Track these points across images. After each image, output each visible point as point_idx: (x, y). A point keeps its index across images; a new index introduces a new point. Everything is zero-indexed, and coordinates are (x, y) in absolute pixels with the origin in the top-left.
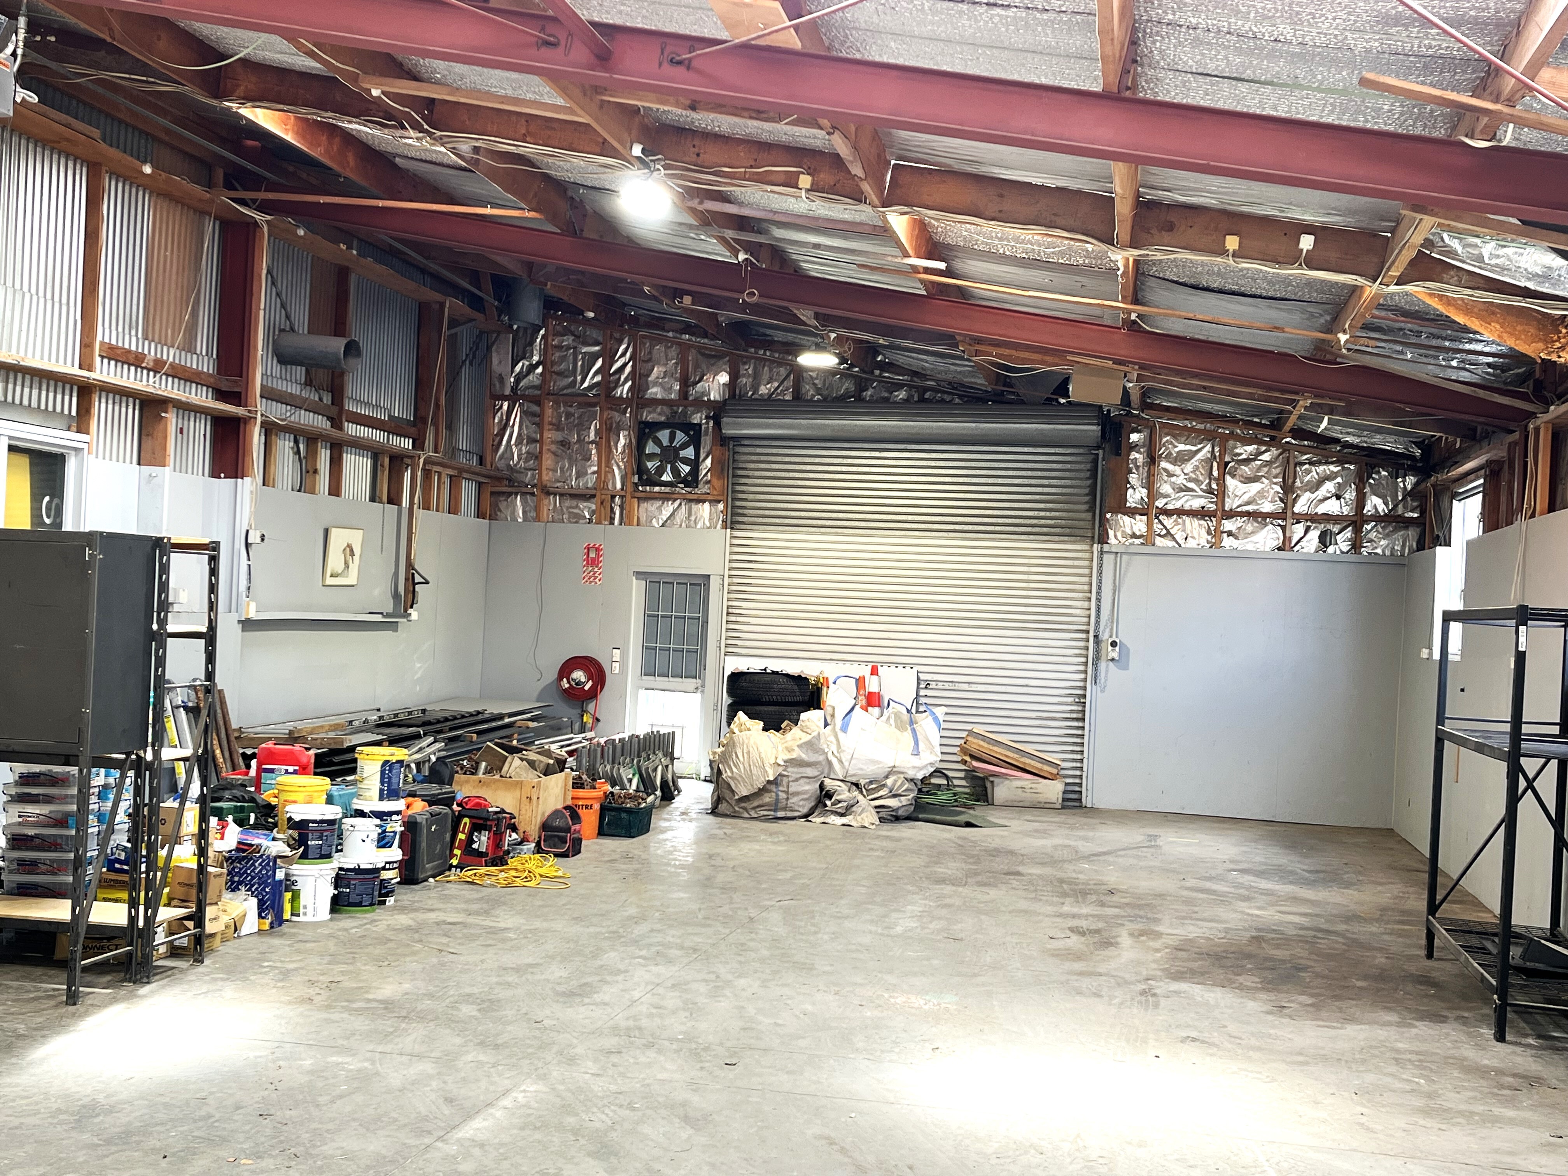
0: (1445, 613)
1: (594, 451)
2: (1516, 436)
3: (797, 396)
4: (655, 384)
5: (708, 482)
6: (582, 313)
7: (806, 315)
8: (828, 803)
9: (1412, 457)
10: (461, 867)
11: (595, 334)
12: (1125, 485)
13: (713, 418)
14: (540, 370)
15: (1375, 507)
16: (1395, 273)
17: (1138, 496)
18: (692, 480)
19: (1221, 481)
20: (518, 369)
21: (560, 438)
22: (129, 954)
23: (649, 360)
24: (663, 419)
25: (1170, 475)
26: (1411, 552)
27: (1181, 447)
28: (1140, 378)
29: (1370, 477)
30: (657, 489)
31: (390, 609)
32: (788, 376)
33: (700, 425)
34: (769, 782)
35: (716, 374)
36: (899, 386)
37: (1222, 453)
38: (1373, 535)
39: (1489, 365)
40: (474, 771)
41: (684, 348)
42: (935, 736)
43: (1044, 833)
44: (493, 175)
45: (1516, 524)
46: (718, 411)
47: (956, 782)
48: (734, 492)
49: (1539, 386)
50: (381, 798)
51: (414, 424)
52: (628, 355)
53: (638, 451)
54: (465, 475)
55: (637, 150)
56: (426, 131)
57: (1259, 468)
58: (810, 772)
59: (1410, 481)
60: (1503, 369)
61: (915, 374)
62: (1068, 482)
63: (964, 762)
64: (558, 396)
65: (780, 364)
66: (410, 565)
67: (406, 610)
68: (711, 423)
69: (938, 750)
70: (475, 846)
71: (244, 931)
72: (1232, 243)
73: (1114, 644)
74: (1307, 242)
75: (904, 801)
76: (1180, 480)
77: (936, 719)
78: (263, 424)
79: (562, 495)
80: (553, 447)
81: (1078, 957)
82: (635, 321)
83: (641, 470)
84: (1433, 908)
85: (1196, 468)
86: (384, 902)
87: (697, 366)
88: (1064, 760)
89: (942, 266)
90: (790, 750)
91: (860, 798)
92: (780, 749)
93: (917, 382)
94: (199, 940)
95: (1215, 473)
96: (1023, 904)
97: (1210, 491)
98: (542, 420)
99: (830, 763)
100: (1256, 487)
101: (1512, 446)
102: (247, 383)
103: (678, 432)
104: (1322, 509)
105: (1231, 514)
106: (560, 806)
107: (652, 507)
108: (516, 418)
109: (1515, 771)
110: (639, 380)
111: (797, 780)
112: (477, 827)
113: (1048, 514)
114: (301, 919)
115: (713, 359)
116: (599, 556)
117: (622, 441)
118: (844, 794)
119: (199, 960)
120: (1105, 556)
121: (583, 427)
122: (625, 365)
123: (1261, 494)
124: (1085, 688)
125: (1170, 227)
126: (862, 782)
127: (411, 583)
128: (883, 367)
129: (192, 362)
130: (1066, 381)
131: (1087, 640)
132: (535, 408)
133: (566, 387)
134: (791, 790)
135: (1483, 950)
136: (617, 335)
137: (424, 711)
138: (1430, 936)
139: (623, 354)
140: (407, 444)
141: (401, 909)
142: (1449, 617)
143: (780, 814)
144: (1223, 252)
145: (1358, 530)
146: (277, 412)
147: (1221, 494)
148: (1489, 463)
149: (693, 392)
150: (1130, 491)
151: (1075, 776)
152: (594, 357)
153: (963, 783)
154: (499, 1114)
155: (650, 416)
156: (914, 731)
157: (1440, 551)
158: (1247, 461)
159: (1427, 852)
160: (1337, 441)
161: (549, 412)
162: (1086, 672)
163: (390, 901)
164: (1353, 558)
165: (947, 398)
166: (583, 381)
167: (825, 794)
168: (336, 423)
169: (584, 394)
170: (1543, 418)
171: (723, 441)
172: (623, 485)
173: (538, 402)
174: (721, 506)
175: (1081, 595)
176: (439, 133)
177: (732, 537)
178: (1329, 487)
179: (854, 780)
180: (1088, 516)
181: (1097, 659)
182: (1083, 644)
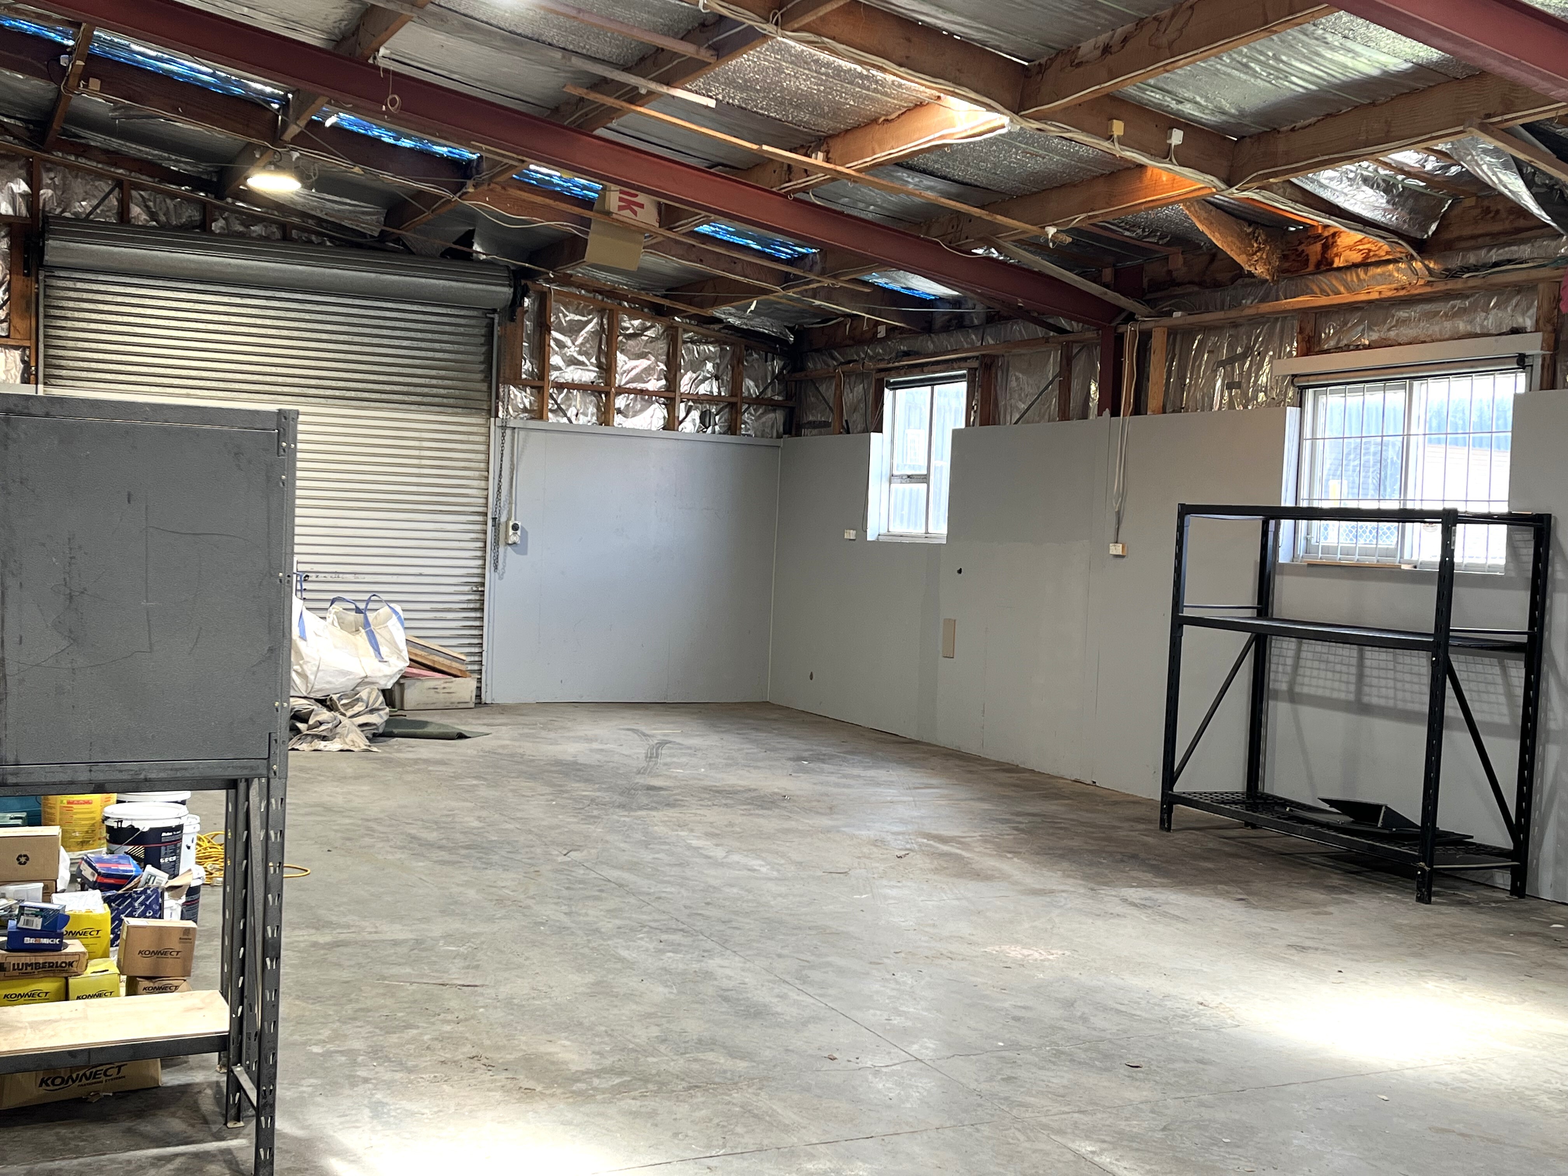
3: (124, 219)
9: (784, 342)
12: (517, 354)
15: (749, 389)
17: (528, 367)
19: (610, 355)
25: (561, 346)
27: (573, 317)
29: (745, 359)
32: (111, 192)
35: (9, 181)
36: (255, 219)
37: (611, 326)
38: (746, 417)
42: (401, 638)
46: (20, 230)
48: (46, 336)
57: (646, 344)
59: (778, 365)
62: (462, 348)
65: (103, 175)
69: (406, 656)
72: (1118, 128)
73: (513, 527)
74: (1177, 137)
75: (380, 716)
76: (572, 351)
77: (399, 618)
85: (586, 340)
88: (465, 655)
91: (339, 715)
95: (604, 347)
97: (598, 365)
100: (644, 363)
104: (702, 390)
105: (621, 391)
113: (440, 382)
120: (502, 433)
123: (648, 370)
124: (483, 576)
126: (334, 698)
131: (485, 523)
144: (1110, 138)
145: (733, 412)
150: (520, 362)
151: (475, 671)
156: (369, 634)
157: (874, 437)
158: (634, 336)
160: (717, 321)
162: (484, 558)
164: (734, 439)
165: (315, 238)
167: (294, 716)
171: (28, 269)
174: (28, 354)
175: (477, 474)
178: (709, 367)
180: (484, 387)
181: (496, 542)
182: (478, 527)
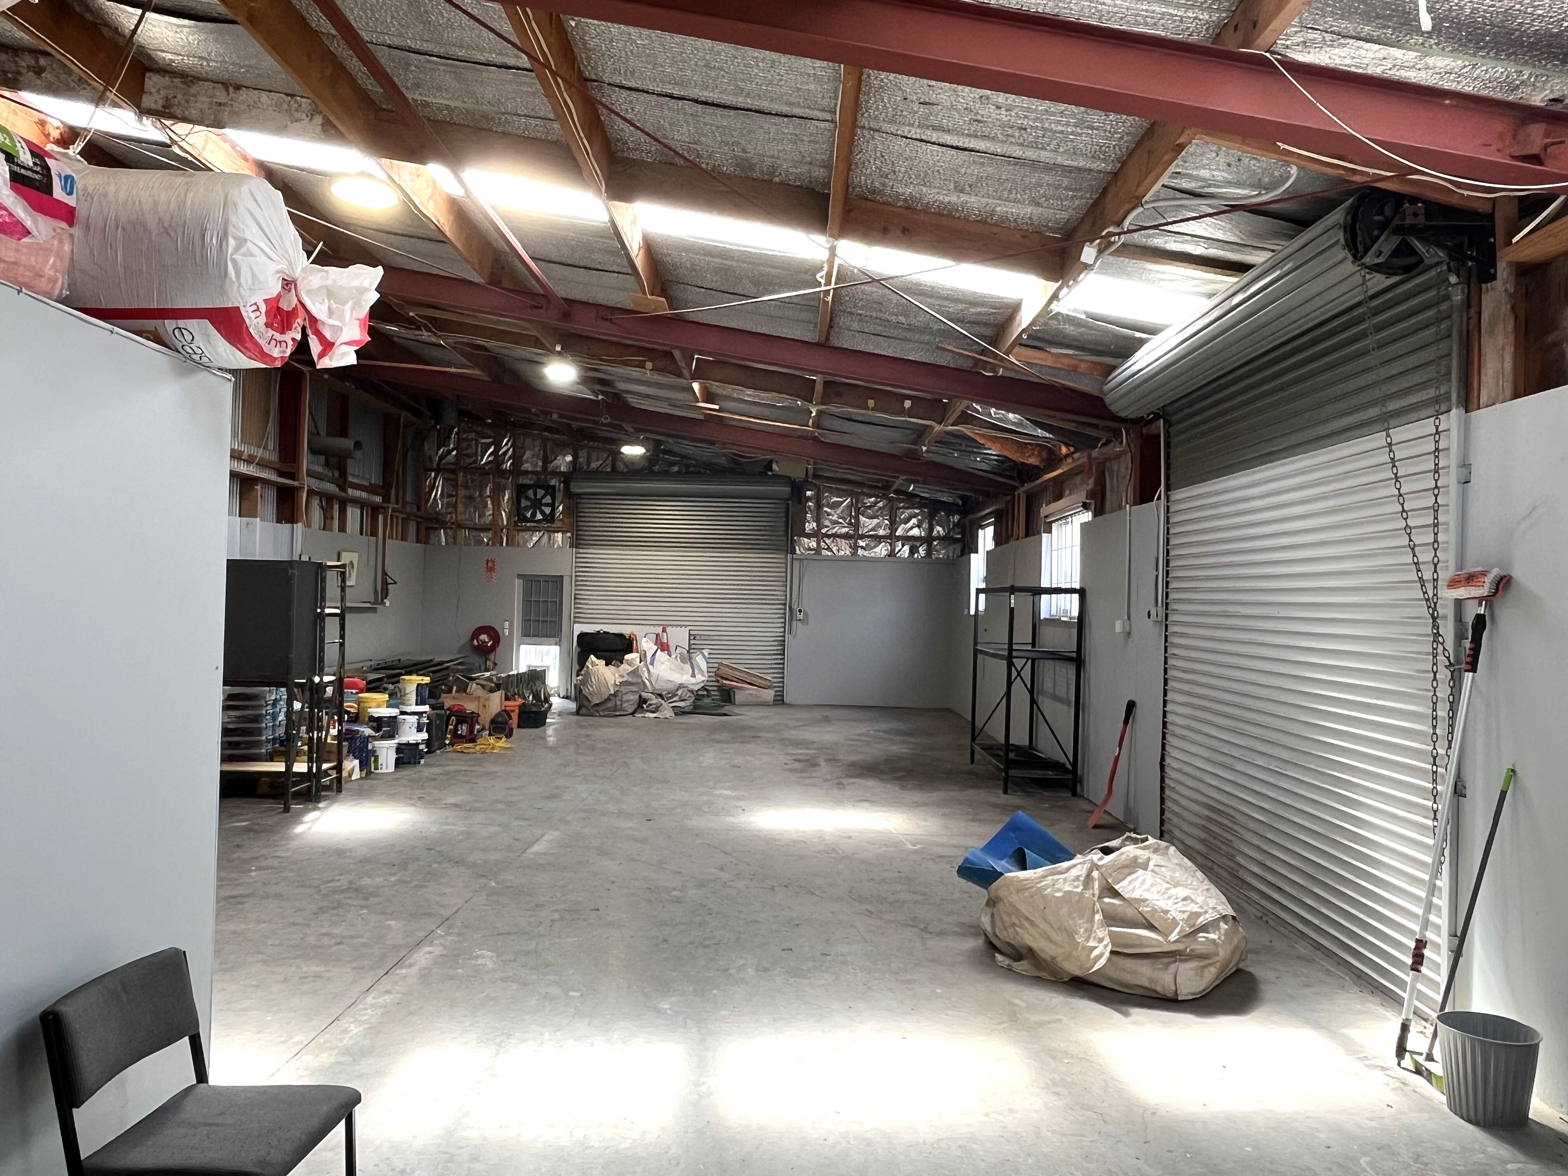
0: (977, 589)
1: (489, 502)
2: (1009, 498)
3: (614, 469)
4: (527, 462)
5: (561, 520)
6: (484, 420)
7: (628, 427)
8: (645, 706)
9: (957, 505)
10: (452, 744)
11: (489, 432)
12: (804, 521)
13: (564, 482)
14: (454, 453)
15: (938, 532)
16: (951, 421)
17: (811, 527)
18: (550, 518)
19: (857, 518)
20: (440, 452)
21: (468, 494)
22: (309, 788)
23: (522, 448)
24: (532, 482)
25: (829, 514)
26: (958, 557)
27: (835, 499)
28: (815, 463)
29: (936, 516)
30: (529, 524)
31: (372, 600)
32: (607, 458)
33: (554, 486)
34: (611, 695)
35: (564, 456)
36: (674, 464)
37: (857, 502)
38: (938, 548)
39: (996, 460)
40: (450, 691)
41: (545, 441)
42: (703, 665)
43: (766, 718)
44: (463, 353)
45: (1011, 543)
46: (567, 478)
47: (713, 693)
48: (577, 526)
49: (1020, 472)
50: (417, 704)
51: (383, 487)
52: (510, 444)
53: (516, 502)
54: (412, 518)
55: (558, 348)
56: (432, 332)
57: (877, 511)
58: (634, 688)
59: (956, 518)
60: (1002, 462)
61: (683, 457)
62: (774, 519)
63: (718, 681)
64: (467, 469)
65: (604, 450)
66: (385, 574)
67: (382, 600)
68: (562, 485)
69: (706, 675)
70: (459, 732)
71: (353, 778)
72: (871, 403)
73: (800, 611)
74: (908, 404)
75: (688, 703)
76: (835, 518)
77: (704, 656)
78: (308, 491)
79: (469, 529)
80: (464, 500)
81: (802, 771)
82: (514, 425)
83: (519, 514)
84: (973, 739)
85: (842, 512)
86: (419, 762)
87: (552, 451)
88: (773, 678)
89: (717, 407)
90: (622, 676)
91: (663, 702)
92: (617, 675)
93: (685, 461)
94: (339, 780)
95: (853, 514)
96: (766, 751)
97: (850, 524)
98: (457, 484)
99: (644, 683)
100: (876, 521)
101: (1007, 502)
102: (299, 468)
103: (538, 490)
104: (911, 533)
105: (863, 537)
106: (499, 710)
107: (526, 535)
108: (439, 483)
109: (1010, 665)
110: (517, 459)
111: (626, 693)
112: (460, 722)
113: (762, 538)
114: (379, 771)
115: (562, 448)
116: (494, 566)
117: (507, 497)
118: (654, 700)
119: (339, 790)
120: (795, 562)
121: (482, 488)
122: (508, 450)
123: (878, 526)
124: (784, 636)
125: (839, 394)
126: (664, 693)
127: (385, 584)
128: (665, 452)
129: (267, 455)
130: (771, 462)
131: (785, 609)
132: (452, 476)
133: (472, 464)
134: (624, 699)
135: (998, 755)
136: (503, 432)
137: (399, 660)
138: (973, 752)
139: (507, 444)
140: (378, 499)
141: (427, 765)
142: (979, 591)
143: (618, 713)
144: (867, 408)
145: (930, 545)
146: (315, 484)
147: (856, 525)
148: (997, 510)
149: (551, 467)
150: (807, 524)
151: (779, 687)
152: (488, 446)
153: (717, 693)
154: (544, 843)
155: (524, 481)
156: (691, 663)
157: (973, 556)
158: (870, 507)
159: (970, 719)
160: (918, 496)
161: (461, 478)
162: (785, 627)
163: (422, 762)
164: (928, 560)
165: (702, 470)
166: (482, 460)
167: (642, 701)
168: (342, 488)
169: (482, 468)
170: (1021, 490)
171: (569, 495)
172: (508, 522)
173: (453, 472)
174: (569, 534)
175: (781, 583)
176: (440, 333)
177: (576, 553)
178: (914, 521)
179: (659, 692)
180: (784, 539)
181: (791, 620)
182: (783, 611)
